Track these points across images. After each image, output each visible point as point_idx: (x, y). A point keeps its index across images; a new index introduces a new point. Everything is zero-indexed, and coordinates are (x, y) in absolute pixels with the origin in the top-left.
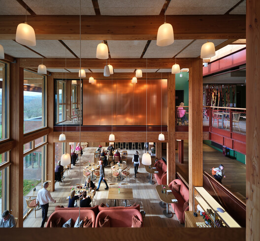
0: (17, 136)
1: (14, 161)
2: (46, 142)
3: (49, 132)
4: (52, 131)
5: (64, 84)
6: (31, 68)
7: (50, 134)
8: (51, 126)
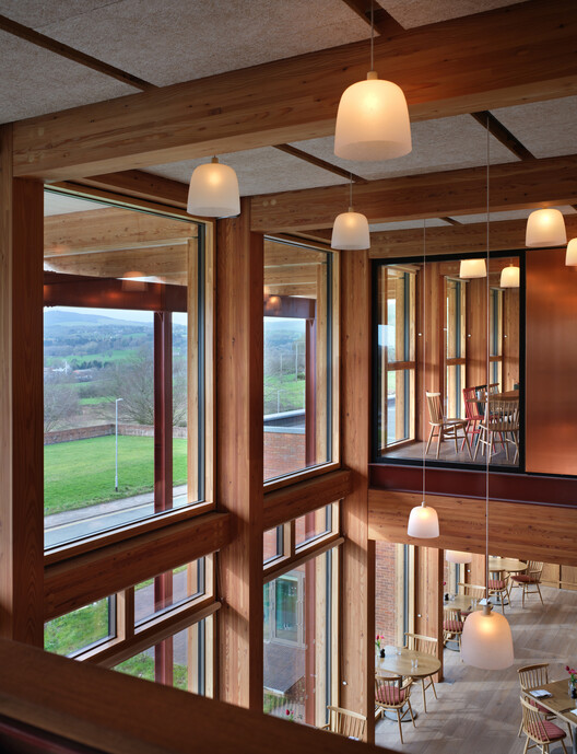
0: (239, 498)
1: (230, 599)
2: (336, 531)
3: (351, 491)
4: (365, 485)
5: (406, 278)
6: (292, 230)
7: (355, 496)
8: (359, 460)
